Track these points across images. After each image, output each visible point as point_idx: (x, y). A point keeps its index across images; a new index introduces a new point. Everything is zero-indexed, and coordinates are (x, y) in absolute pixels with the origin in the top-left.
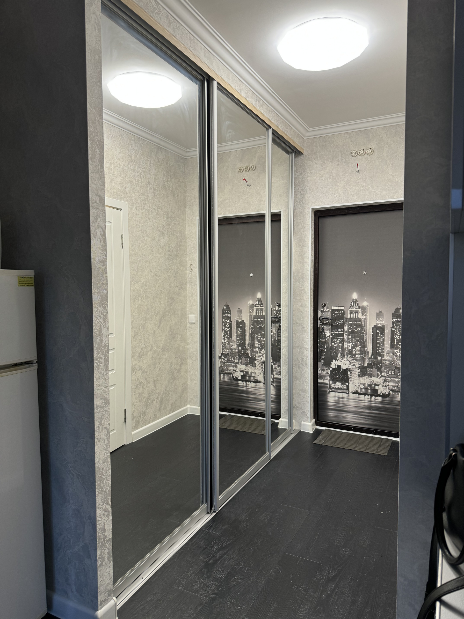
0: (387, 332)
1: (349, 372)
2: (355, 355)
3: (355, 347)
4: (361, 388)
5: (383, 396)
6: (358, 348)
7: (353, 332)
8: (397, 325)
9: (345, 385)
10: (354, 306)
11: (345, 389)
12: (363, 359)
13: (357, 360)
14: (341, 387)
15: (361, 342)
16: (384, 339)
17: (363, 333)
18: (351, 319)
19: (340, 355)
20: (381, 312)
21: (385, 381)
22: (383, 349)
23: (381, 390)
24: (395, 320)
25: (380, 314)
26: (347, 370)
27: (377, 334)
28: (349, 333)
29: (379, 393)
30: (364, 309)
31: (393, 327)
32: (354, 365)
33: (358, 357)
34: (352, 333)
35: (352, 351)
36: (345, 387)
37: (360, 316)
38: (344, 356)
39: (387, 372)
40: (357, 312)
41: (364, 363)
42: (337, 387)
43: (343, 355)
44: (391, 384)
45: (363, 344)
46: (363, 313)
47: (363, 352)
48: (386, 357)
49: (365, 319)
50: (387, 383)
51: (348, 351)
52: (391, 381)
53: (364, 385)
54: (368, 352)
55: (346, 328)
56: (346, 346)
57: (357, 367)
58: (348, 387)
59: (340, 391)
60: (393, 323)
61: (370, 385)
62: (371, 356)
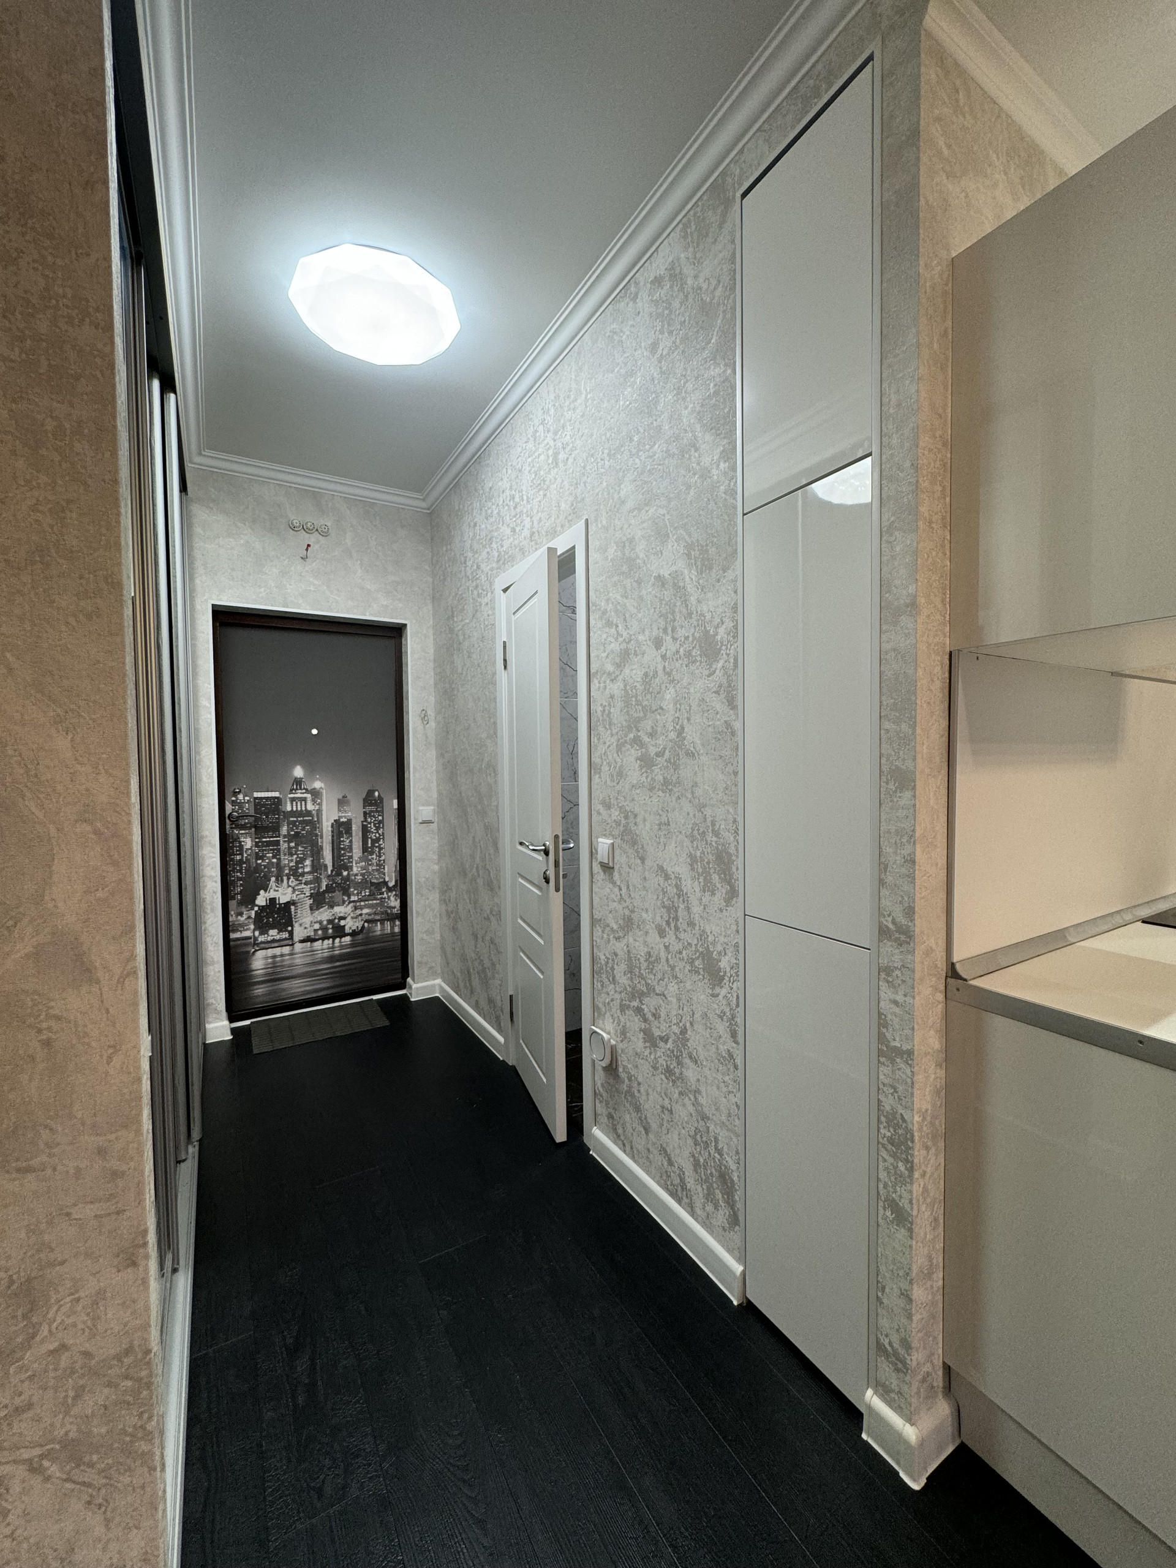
0: (356, 828)
1: (293, 908)
2: (303, 875)
3: (301, 861)
4: (316, 931)
5: (354, 934)
6: (308, 862)
7: (297, 834)
8: (370, 816)
9: (286, 931)
10: (297, 789)
11: (286, 939)
12: (317, 880)
13: (306, 884)
14: (278, 937)
15: (312, 851)
16: (351, 842)
17: (317, 835)
18: (293, 813)
19: (273, 879)
20: (344, 797)
21: (356, 908)
22: (351, 857)
23: (350, 925)
24: (368, 809)
25: (342, 802)
26: (288, 904)
27: (340, 834)
28: (290, 838)
29: (347, 930)
30: (316, 794)
31: (366, 820)
32: (302, 893)
33: (309, 877)
34: (296, 837)
35: (298, 868)
36: (285, 935)
37: (310, 807)
38: (282, 881)
39: (358, 894)
40: (305, 799)
41: (319, 887)
42: (269, 939)
43: (280, 880)
44: (365, 911)
45: (317, 852)
46: (314, 801)
47: (317, 867)
48: (355, 870)
49: (319, 812)
50: (358, 912)
51: (290, 869)
52: (366, 906)
53: (320, 922)
54: (326, 866)
55: (284, 830)
56: (285, 860)
57: (308, 894)
58: (291, 933)
59: (276, 945)
60: (365, 814)
61: (330, 922)
62: (332, 871)
